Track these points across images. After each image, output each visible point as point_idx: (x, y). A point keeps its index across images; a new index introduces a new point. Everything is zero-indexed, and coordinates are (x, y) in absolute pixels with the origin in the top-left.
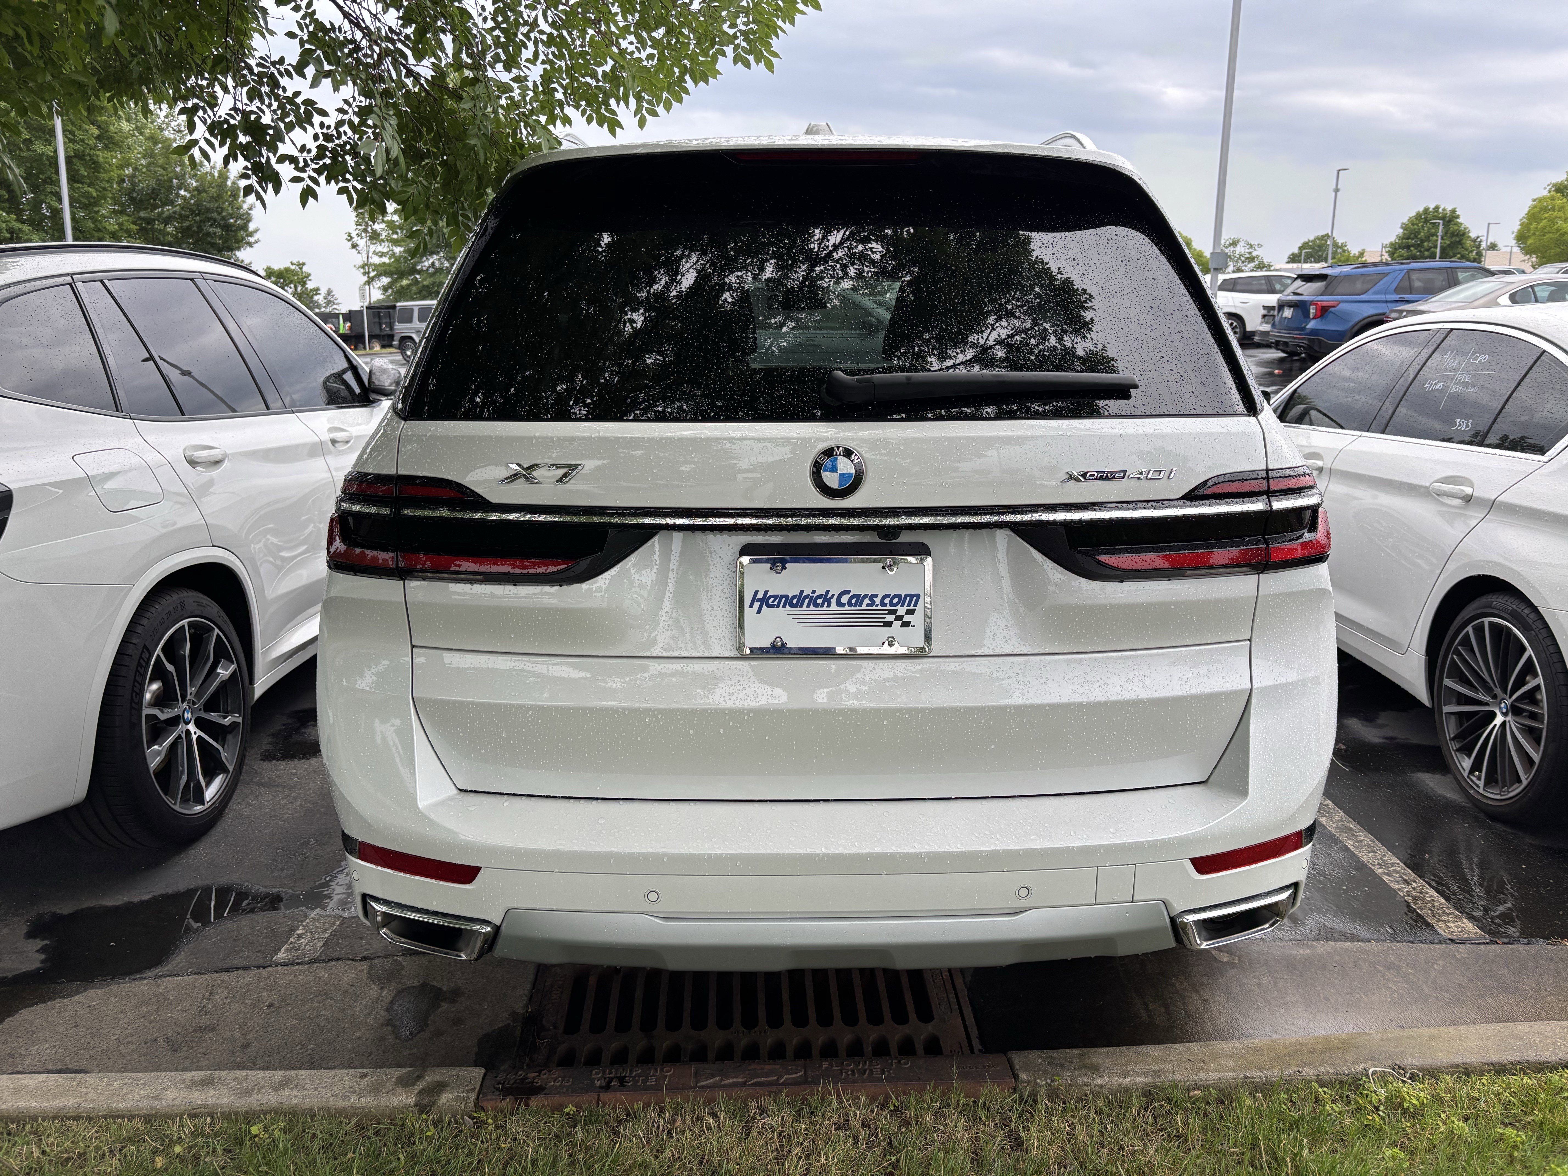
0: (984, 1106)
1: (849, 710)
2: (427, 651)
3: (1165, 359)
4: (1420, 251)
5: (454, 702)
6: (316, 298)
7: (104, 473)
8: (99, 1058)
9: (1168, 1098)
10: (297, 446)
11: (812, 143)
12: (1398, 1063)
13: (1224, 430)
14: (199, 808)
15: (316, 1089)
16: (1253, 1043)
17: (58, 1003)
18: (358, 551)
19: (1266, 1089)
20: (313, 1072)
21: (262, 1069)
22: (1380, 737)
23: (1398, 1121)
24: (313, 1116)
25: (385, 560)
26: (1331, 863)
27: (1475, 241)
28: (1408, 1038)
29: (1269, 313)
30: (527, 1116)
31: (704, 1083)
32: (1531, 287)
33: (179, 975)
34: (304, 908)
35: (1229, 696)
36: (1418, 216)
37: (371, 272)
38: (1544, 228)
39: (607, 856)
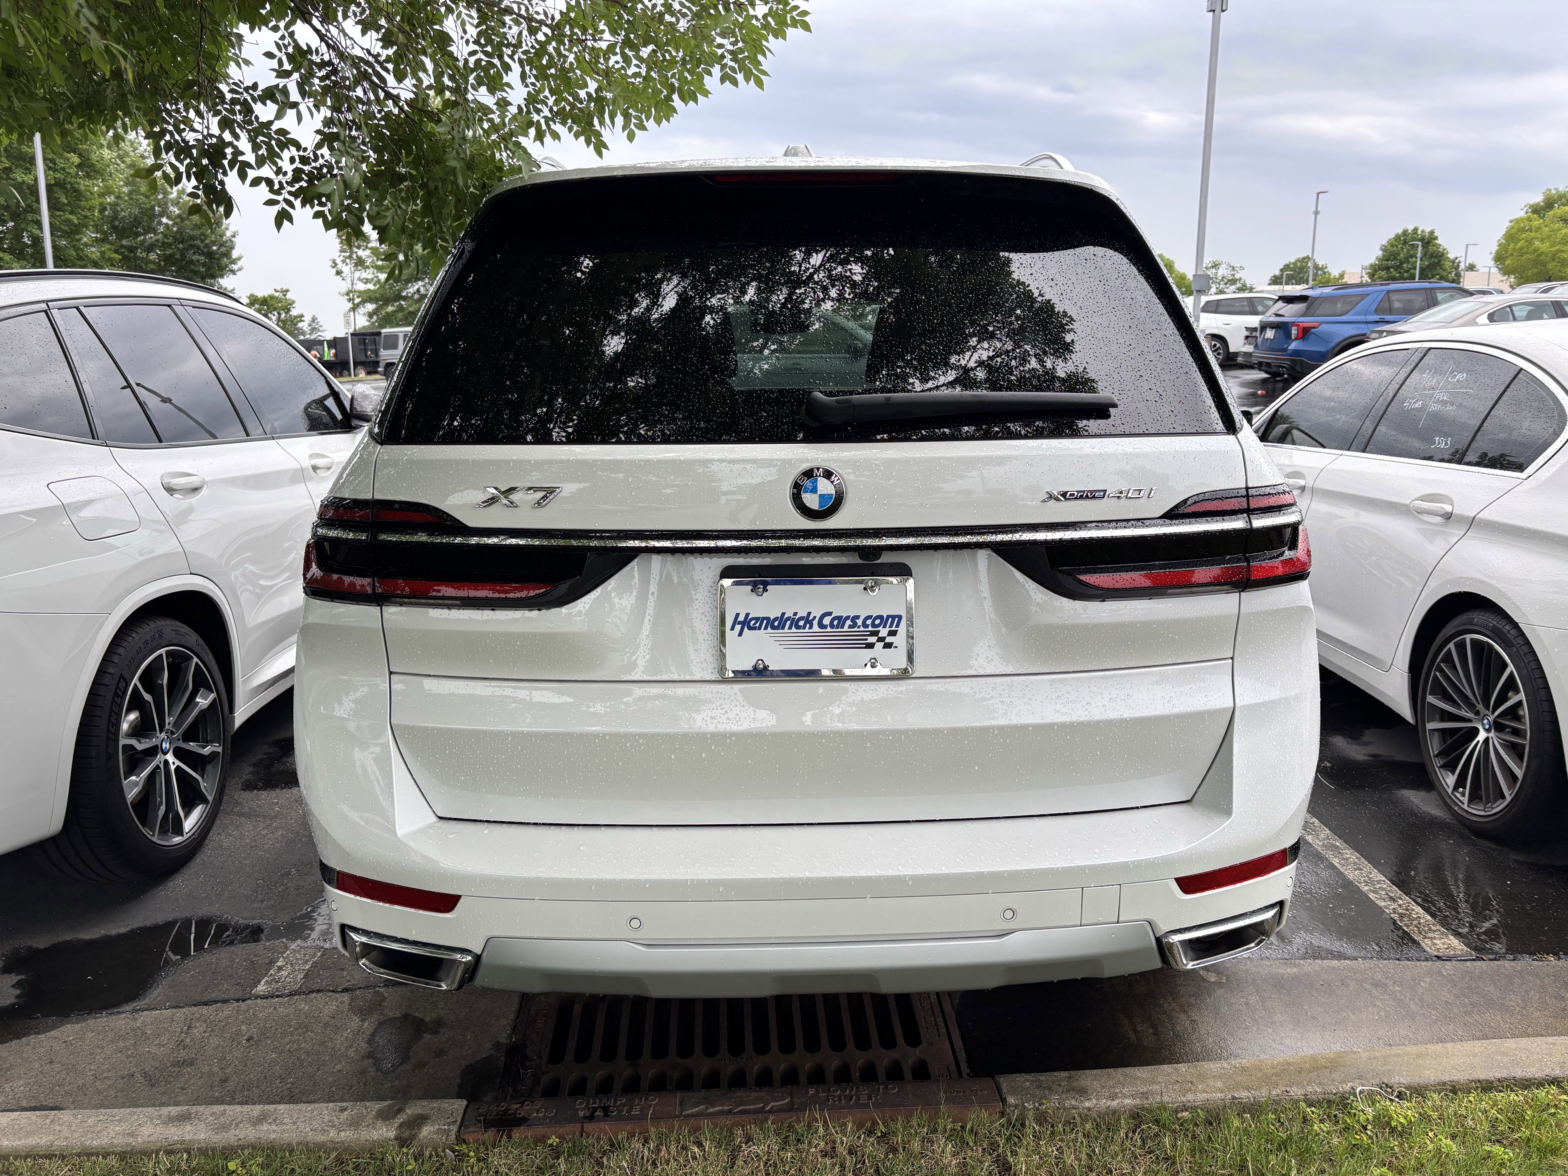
0: (972, 1131)
1: (832, 732)
2: (405, 677)
3: (1144, 379)
4: (1400, 273)
5: (433, 729)
6: (300, 325)
7: (79, 501)
8: (74, 1094)
9: (1156, 1120)
10: (279, 473)
11: (790, 164)
12: (1386, 1081)
13: (1204, 448)
14: (178, 839)
15: (295, 1123)
16: (1240, 1063)
17: (33, 1039)
18: (335, 577)
19: (1254, 1109)
20: (292, 1106)
21: (241, 1103)
22: (1365, 755)
23: (1387, 1140)
24: (291, 1151)
25: (362, 586)
26: (1318, 882)
27: (1453, 262)
28: (1395, 1056)
29: (1251, 334)
30: (510, 1148)
31: (690, 1112)
32: (1510, 306)
33: (157, 1009)
34: (284, 940)
35: (1213, 714)
36: (1397, 238)
37: (357, 299)
38: (1521, 249)
39: (589, 883)
